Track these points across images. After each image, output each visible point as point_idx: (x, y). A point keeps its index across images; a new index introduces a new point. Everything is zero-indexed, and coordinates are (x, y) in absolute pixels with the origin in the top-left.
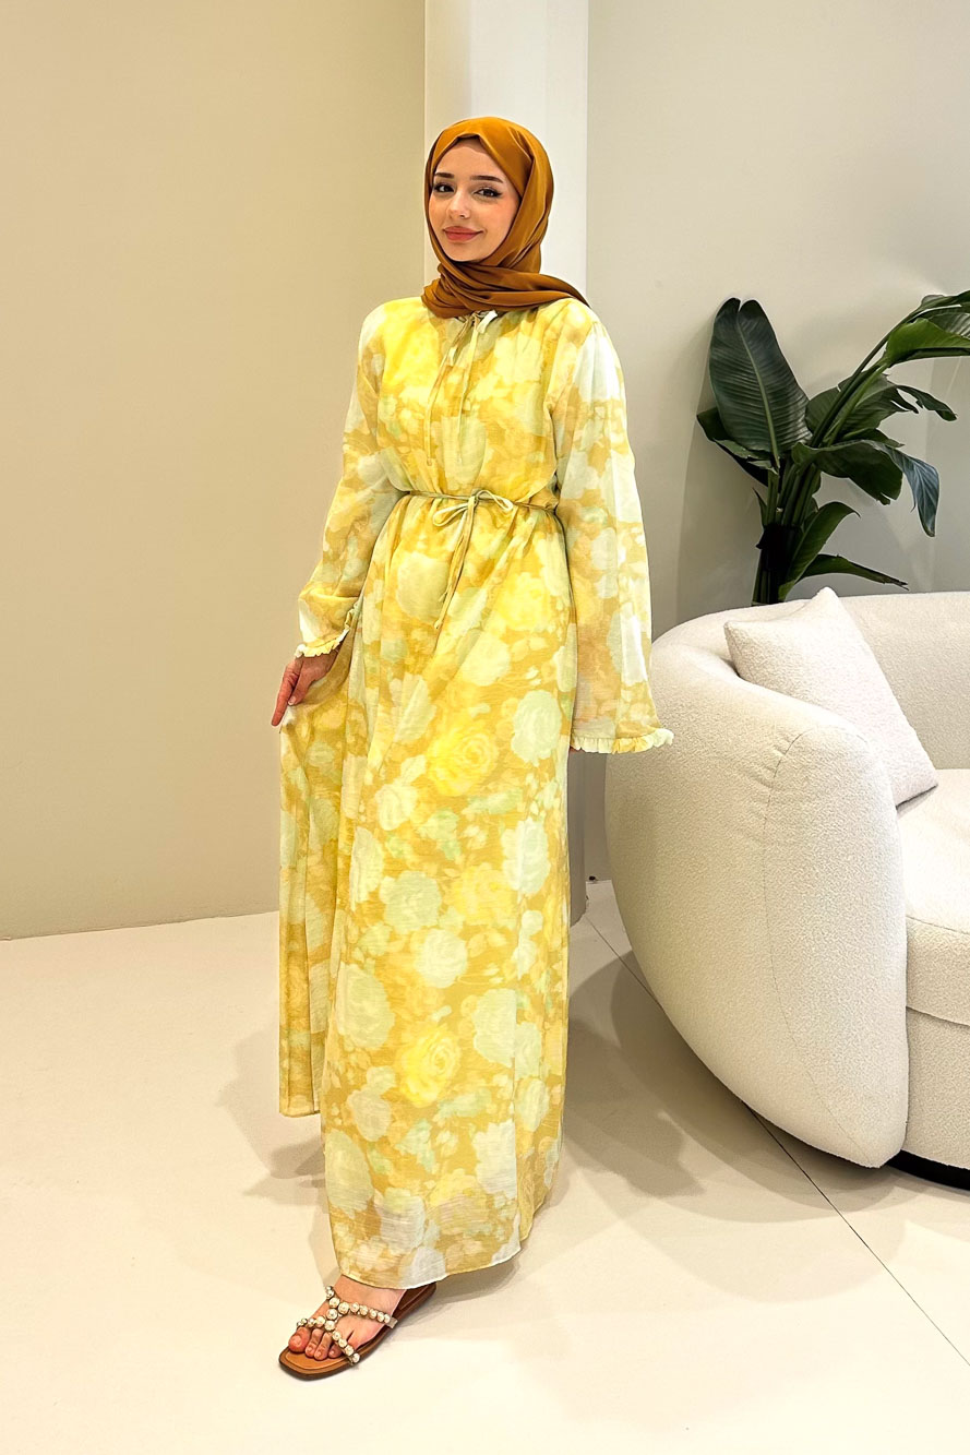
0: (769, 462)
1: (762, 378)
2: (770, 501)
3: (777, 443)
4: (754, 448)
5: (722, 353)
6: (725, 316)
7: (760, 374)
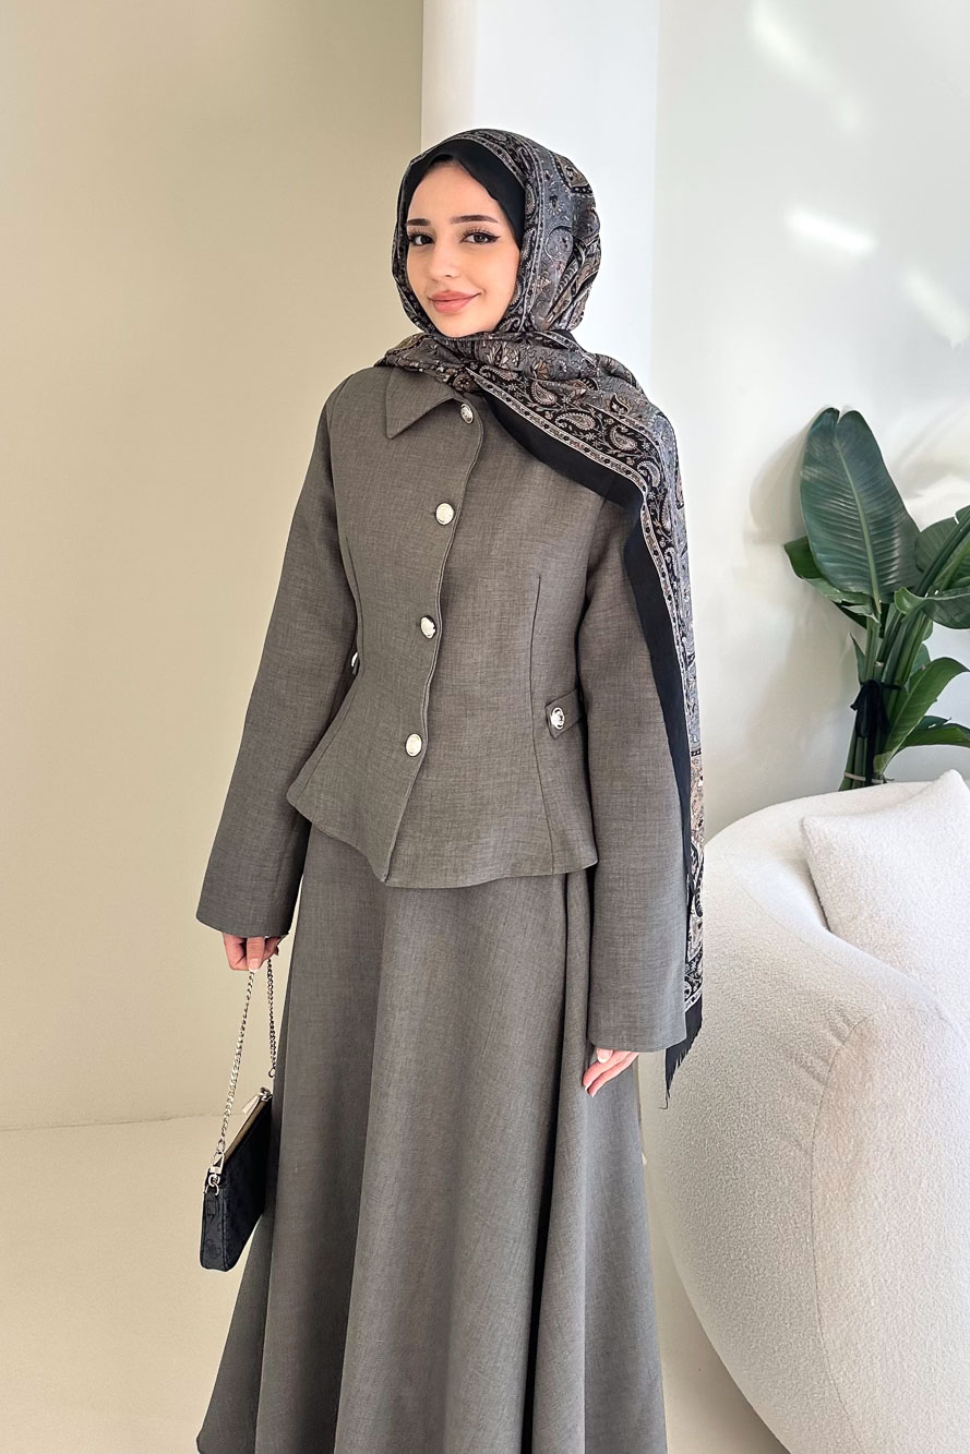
0: (868, 607)
1: (862, 504)
2: (868, 651)
3: (880, 583)
4: (853, 589)
5: (816, 472)
6: (821, 428)
7: (859, 498)
